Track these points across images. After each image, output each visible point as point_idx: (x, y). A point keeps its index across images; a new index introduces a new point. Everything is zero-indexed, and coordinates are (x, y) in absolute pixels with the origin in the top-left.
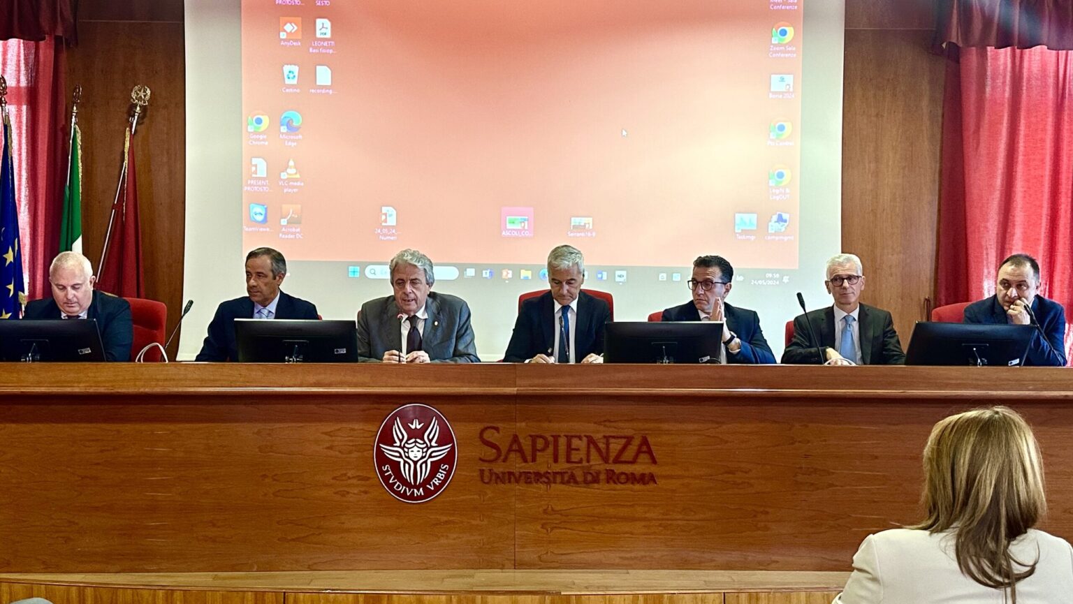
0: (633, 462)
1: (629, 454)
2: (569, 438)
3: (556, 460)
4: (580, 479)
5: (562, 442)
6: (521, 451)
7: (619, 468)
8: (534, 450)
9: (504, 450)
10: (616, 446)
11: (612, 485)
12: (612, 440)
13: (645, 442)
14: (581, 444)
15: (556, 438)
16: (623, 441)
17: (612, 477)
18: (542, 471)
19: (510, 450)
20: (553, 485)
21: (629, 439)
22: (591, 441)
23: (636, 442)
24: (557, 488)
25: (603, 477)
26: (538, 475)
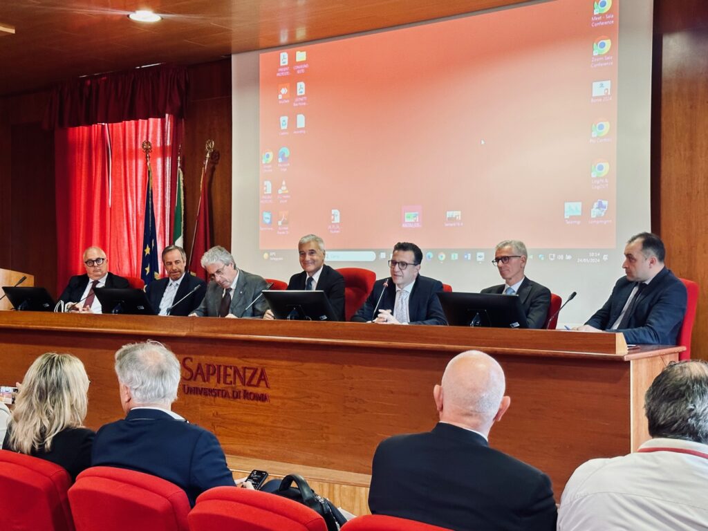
0: (257, 385)
1: (255, 381)
2: (226, 367)
3: (219, 381)
4: (231, 395)
5: (222, 369)
6: (202, 374)
7: (250, 389)
8: (208, 374)
9: (194, 371)
10: (249, 374)
11: (247, 401)
12: (247, 370)
13: (262, 373)
14: (230, 371)
15: (219, 367)
16: (252, 371)
17: (247, 395)
18: (213, 388)
19: (197, 374)
20: (217, 398)
21: (255, 370)
22: (236, 371)
23: (259, 372)
24: (219, 400)
25: (242, 395)
26: (211, 391)
